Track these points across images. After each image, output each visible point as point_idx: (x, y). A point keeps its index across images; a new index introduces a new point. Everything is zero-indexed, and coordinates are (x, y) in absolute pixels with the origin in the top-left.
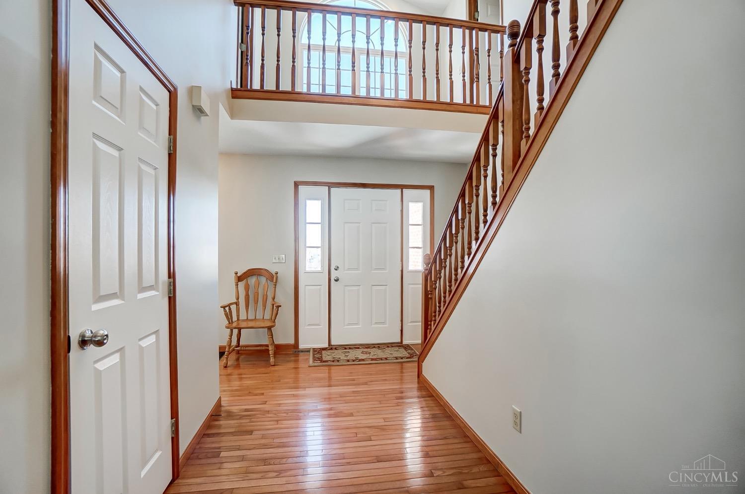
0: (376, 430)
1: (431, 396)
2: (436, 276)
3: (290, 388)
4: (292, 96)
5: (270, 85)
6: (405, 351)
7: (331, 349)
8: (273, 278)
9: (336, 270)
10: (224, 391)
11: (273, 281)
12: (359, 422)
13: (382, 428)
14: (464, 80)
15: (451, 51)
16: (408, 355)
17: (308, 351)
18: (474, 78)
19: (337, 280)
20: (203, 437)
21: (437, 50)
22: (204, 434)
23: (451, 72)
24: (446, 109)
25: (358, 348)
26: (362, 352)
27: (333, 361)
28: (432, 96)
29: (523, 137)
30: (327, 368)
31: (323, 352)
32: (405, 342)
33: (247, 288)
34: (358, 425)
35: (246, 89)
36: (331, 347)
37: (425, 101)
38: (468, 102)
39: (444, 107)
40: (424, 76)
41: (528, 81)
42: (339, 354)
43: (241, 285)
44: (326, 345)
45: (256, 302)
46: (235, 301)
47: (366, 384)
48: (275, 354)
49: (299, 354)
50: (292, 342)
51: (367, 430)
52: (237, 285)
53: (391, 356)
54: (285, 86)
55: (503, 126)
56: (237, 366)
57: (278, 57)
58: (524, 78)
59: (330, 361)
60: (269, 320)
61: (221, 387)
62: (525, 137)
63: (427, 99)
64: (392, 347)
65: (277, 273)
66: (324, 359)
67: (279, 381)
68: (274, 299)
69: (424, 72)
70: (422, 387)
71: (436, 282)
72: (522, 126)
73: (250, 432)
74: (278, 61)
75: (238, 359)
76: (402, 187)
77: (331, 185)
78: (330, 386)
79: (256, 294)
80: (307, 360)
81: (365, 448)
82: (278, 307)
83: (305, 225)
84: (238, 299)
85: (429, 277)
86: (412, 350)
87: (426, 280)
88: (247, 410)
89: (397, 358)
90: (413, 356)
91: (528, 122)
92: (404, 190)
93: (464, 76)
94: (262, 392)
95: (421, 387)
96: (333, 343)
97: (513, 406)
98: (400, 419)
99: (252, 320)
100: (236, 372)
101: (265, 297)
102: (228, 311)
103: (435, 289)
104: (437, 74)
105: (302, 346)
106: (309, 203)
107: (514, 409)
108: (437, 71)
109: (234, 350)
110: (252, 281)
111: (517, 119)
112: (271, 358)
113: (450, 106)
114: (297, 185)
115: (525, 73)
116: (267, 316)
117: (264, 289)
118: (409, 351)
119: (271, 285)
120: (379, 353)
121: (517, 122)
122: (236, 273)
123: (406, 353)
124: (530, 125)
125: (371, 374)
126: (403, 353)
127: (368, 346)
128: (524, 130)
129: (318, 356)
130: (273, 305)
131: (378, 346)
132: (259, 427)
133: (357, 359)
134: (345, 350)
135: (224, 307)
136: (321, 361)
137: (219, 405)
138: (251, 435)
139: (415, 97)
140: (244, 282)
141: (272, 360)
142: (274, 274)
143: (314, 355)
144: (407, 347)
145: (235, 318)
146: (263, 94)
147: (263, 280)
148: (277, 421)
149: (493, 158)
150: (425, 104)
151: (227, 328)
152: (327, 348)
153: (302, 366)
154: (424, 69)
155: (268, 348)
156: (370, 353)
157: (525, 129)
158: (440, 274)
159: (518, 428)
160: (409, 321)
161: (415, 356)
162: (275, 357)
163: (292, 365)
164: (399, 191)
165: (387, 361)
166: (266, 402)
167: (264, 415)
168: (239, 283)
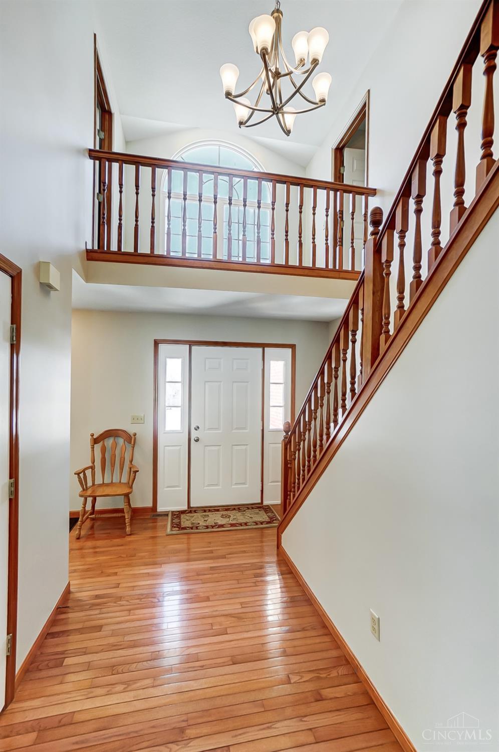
0: (233, 619)
1: (291, 573)
2: (295, 447)
3: (145, 565)
4: (152, 259)
5: (127, 247)
6: (265, 514)
7: (190, 512)
8: (131, 439)
9: (196, 430)
10: (75, 571)
11: (131, 443)
12: (215, 609)
13: (238, 617)
14: (327, 244)
15: (314, 214)
16: (267, 519)
17: (166, 514)
18: (338, 241)
19: (197, 440)
20: (46, 638)
21: (301, 212)
22: (48, 634)
23: (314, 235)
24: (309, 274)
25: (218, 510)
26: (222, 516)
27: (192, 528)
28: (294, 261)
29: (383, 332)
30: (185, 537)
31: (182, 516)
32: (265, 503)
33: (103, 450)
34: (214, 613)
35: (103, 251)
36: (191, 510)
37: (287, 266)
38: (331, 266)
39: (306, 272)
40: (287, 240)
41: (388, 274)
42: (198, 519)
43: (98, 447)
44: (185, 508)
45: (113, 465)
46: (90, 464)
47: (224, 557)
48: (132, 519)
49: (157, 519)
50: (149, 504)
51: (222, 619)
52: (93, 448)
53: (251, 520)
54: (144, 249)
55: (363, 314)
56: (91, 536)
57: (137, 217)
58: (385, 271)
59: (188, 527)
60: (126, 483)
61: (72, 566)
62: (385, 332)
63: (289, 264)
64: (253, 508)
65: (135, 435)
66: (183, 525)
67: (134, 556)
68: (131, 461)
69: (287, 236)
70: (282, 560)
71: (295, 452)
72: (382, 320)
73: (99, 628)
74: (137, 221)
75: (92, 527)
76: (263, 346)
77: (191, 343)
78: (188, 560)
79: (113, 457)
80: (165, 526)
81: (219, 645)
82: (136, 472)
83: (165, 384)
84: (93, 462)
85: (288, 446)
86: (273, 512)
87: (286, 449)
88: (97, 597)
89: (256, 523)
90: (273, 520)
91: (388, 318)
92: (265, 348)
93: (327, 240)
94: (116, 571)
95: (280, 560)
96: (192, 505)
97: (371, 610)
98: (258, 603)
99: (107, 485)
100: (89, 544)
101: (122, 459)
102: (82, 477)
103: (295, 459)
104: (300, 237)
105: (160, 509)
106: (170, 362)
107: (372, 614)
108: (300, 234)
109: (87, 518)
110: (109, 442)
111: (377, 310)
112: (127, 527)
113: (313, 272)
114: (156, 343)
115: (386, 266)
116: (124, 480)
117: (121, 451)
118: (270, 514)
119: (129, 447)
120: (240, 517)
121: (377, 313)
122: (92, 435)
123: (266, 517)
124: (390, 320)
125: (230, 545)
126: (263, 517)
127: (227, 508)
128: (383, 324)
129: (176, 521)
130: (130, 468)
131: (238, 508)
132: (110, 620)
133: (216, 525)
134: (204, 514)
135: (78, 474)
136: (179, 528)
137: (68, 592)
138: (100, 631)
139: (276, 262)
140: (101, 444)
141: (128, 529)
142: (132, 436)
143: (172, 520)
144: (267, 509)
145: (90, 483)
146: (121, 257)
147: (121, 441)
148: (130, 610)
149: (352, 345)
150: (286, 269)
151: (81, 496)
152: (186, 511)
153: (160, 535)
154: (287, 232)
155: (123, 514)
156: (230, 516)
157: (385, 324)
158: (299, 445)
159: (377, 635)
160: (270, 481)
161: (276, 520)
162: (131, 525)
163: (149, 533)
164: (260, 350)
165: (247, 527)
166: (119, 584)
167: (115, 603)
168: (95, 445)
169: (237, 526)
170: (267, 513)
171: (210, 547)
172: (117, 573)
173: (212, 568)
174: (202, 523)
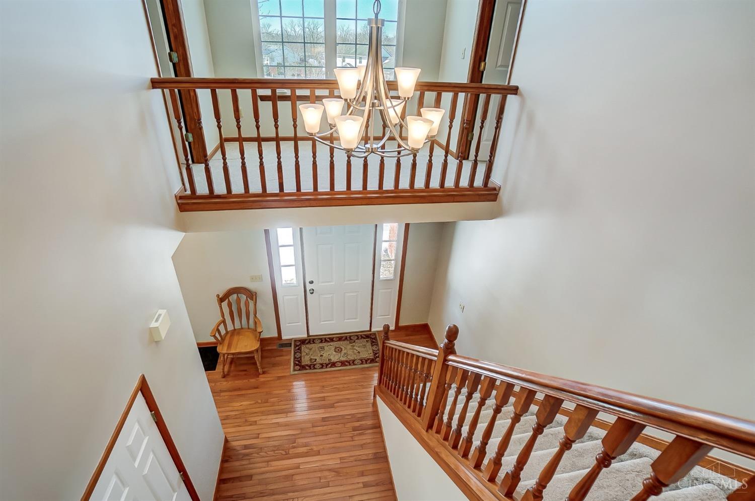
0: (334, 473)
7: (309, 342)
8: (253, 295)
9: (311, 283)
11: (253, 299)
12: (323, 463)
13: (337, 472)
16: (372, 355)
17: (289, 344)
19: (312, 292)
20: (220, 483)
22: (220, 480)
25: (333, 340)
26: (336, 349)
27: (310, 367)
31: (303, 348)
32: (373, 329)
33: (230, 305)
36: (309, 339)
42: (316, 352)
44: (305, 335)
45: (240, 315)
46: (221, 320)
49: (282, 350)
50: (276, 335)
51: (327, 473)
52: (221, 307)
53: (358, 356)
59: (307, 365)
60: (254, 329)
64: (362, 338)
65: (256, 291)
66: (303, 362)
67: (267, 401)
68: (255, 315)
79: (239, 309)
80: (289, 362)
83: (278, 248)
84: (223, 317)
86: (377, 345)
88: (246, 447)
89: (362, 361)
90: (377, 357)
94: (255, 419)
96: (310, 332)
99: (239, 330)
101: (248, 312)
105: (285, 337)
110: (233, 298)
117: (246, 305)
118: (375, 347)
119: (251, 301)
120: (349, 352)
122: (218, 296)
123: (372, 351)
126: (369, 351)
127: (341, 337)
129: (298, 355)
131: (350, 337)
132: (256, 470)
133: (330, 363)
134: (321, 345)
136: (301, 366)
138: (252, 479)
140: (226, 301)
141: (260, 368)
142: (254, 292)
143: (294, 353)
144: (374, 339)
148: (268, 461)
152: (306, 339)
153: (285, 374)
156: (342, 350)
160: (378, 315)
163: (276, 372)
165: (354, 367)
166: (259, 434)
167: (258, 453)
168: (222, 304)
169: (346, 365)
170: (372, 346)
171: (323, 392)
172: (256, 421)
173: (324, 419)
174: (319, 360)
